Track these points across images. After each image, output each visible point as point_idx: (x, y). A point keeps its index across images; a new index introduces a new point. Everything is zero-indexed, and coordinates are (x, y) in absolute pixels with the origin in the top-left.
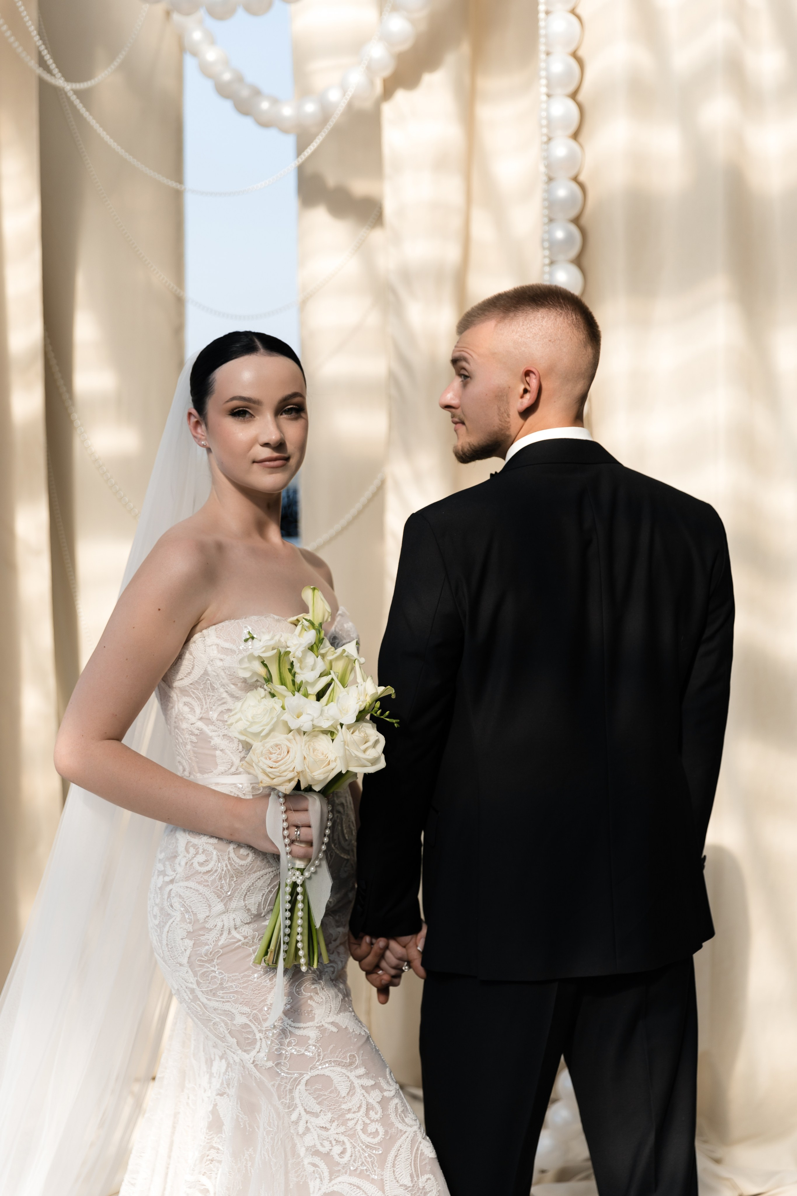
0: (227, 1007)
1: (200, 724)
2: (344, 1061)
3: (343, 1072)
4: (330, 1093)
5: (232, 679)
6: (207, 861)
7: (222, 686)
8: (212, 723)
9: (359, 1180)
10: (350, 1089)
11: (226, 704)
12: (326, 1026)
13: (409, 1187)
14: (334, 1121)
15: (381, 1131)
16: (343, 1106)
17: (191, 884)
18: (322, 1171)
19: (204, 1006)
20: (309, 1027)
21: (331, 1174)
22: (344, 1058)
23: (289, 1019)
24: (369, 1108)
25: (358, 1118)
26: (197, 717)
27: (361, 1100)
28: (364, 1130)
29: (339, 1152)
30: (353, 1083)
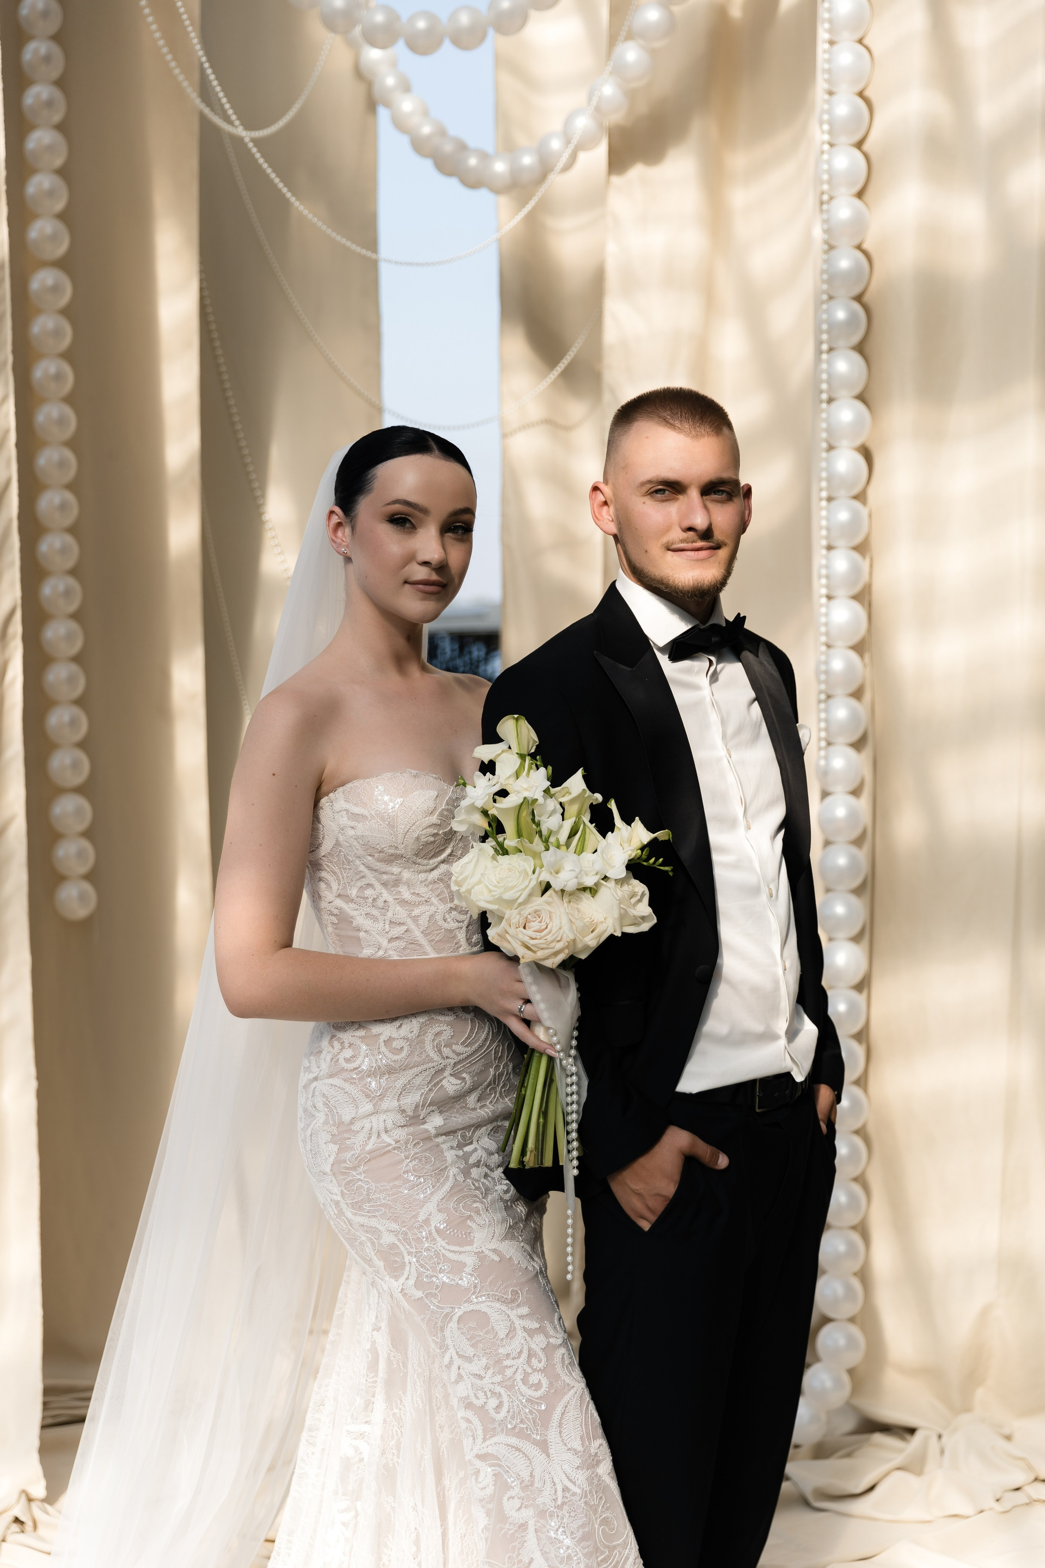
0: (373, 1223)
1: (339, 902)
2: (505, 1297)
3: (503, 1309)
4: (487, 1333)
5: (367, 849)
6: (354, 1057)
7: (357, 857)
8: (352, 901)
9: (518, 1440)
10: (510, 1330)
11: (365, 878)
12: (487, 1252)
13: (580, 1452)
14: (489, 1368)
15: (545, 1382)
16: (501, 1351)
17: (336, 1081)
18: (475, 1428)
19: (349, 1221)
20: (466, 1252)
21: (485, 1431)
22: (505, 1293)
23: (443, 1240)
24: (531, 1354)
25: (518, 1365)
26: (334, 894)
27: (522, 1344)
28: (525, 1381)
29: (494, 1406)
30: (514, 1324)
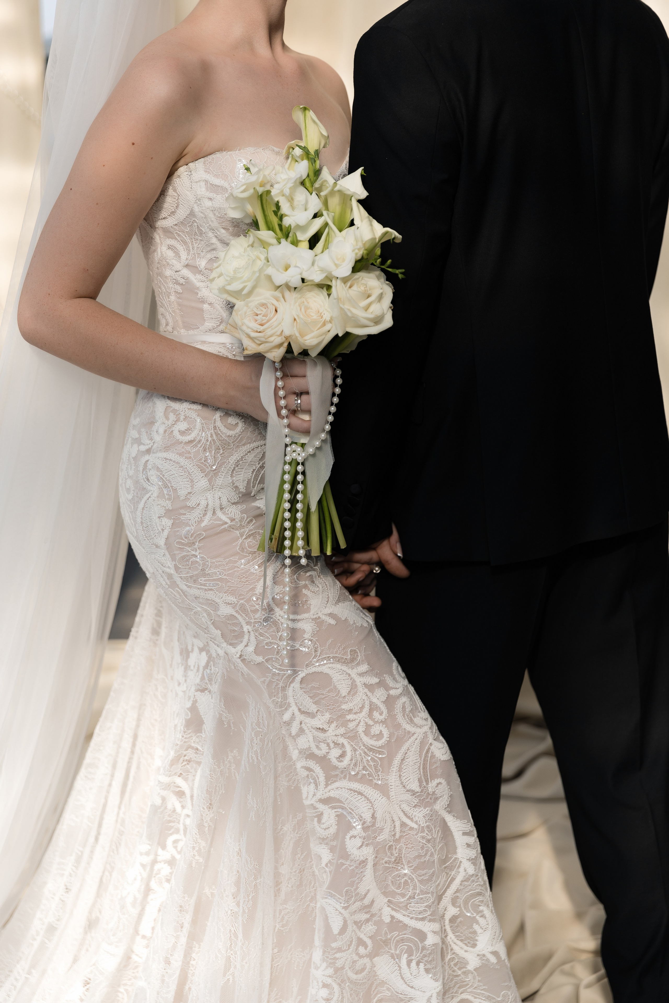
0: (210, 595)
1: (185, 272)
2: (345, 657)
3: (344, 669)
4: (329, 692)
6: (189, 430)
8: (200, 271)
9: (360, 785)
10: (352, 688)
12: (323, 617)
14: (332, 722)
15: (386, 733)
17: (171, 455)
18: (317, 776)
19: (183, 593)
20: (304, 619)
21: (328, 778)
22: (343, 654)
23: (281, 609)
24: (373, 708)
25: (360, 719)
26: (182, 264)
27: (364, 700)
28: (367, 732)
29: (337, 755)
30: (355, 681)
